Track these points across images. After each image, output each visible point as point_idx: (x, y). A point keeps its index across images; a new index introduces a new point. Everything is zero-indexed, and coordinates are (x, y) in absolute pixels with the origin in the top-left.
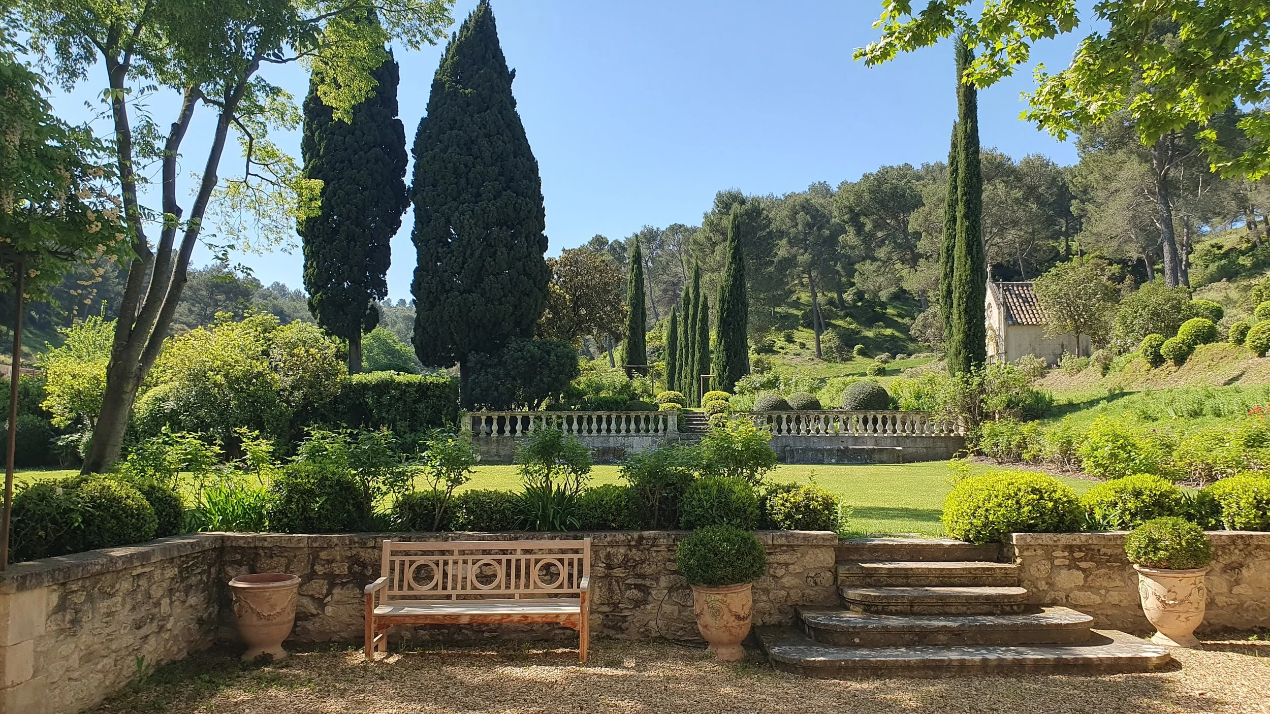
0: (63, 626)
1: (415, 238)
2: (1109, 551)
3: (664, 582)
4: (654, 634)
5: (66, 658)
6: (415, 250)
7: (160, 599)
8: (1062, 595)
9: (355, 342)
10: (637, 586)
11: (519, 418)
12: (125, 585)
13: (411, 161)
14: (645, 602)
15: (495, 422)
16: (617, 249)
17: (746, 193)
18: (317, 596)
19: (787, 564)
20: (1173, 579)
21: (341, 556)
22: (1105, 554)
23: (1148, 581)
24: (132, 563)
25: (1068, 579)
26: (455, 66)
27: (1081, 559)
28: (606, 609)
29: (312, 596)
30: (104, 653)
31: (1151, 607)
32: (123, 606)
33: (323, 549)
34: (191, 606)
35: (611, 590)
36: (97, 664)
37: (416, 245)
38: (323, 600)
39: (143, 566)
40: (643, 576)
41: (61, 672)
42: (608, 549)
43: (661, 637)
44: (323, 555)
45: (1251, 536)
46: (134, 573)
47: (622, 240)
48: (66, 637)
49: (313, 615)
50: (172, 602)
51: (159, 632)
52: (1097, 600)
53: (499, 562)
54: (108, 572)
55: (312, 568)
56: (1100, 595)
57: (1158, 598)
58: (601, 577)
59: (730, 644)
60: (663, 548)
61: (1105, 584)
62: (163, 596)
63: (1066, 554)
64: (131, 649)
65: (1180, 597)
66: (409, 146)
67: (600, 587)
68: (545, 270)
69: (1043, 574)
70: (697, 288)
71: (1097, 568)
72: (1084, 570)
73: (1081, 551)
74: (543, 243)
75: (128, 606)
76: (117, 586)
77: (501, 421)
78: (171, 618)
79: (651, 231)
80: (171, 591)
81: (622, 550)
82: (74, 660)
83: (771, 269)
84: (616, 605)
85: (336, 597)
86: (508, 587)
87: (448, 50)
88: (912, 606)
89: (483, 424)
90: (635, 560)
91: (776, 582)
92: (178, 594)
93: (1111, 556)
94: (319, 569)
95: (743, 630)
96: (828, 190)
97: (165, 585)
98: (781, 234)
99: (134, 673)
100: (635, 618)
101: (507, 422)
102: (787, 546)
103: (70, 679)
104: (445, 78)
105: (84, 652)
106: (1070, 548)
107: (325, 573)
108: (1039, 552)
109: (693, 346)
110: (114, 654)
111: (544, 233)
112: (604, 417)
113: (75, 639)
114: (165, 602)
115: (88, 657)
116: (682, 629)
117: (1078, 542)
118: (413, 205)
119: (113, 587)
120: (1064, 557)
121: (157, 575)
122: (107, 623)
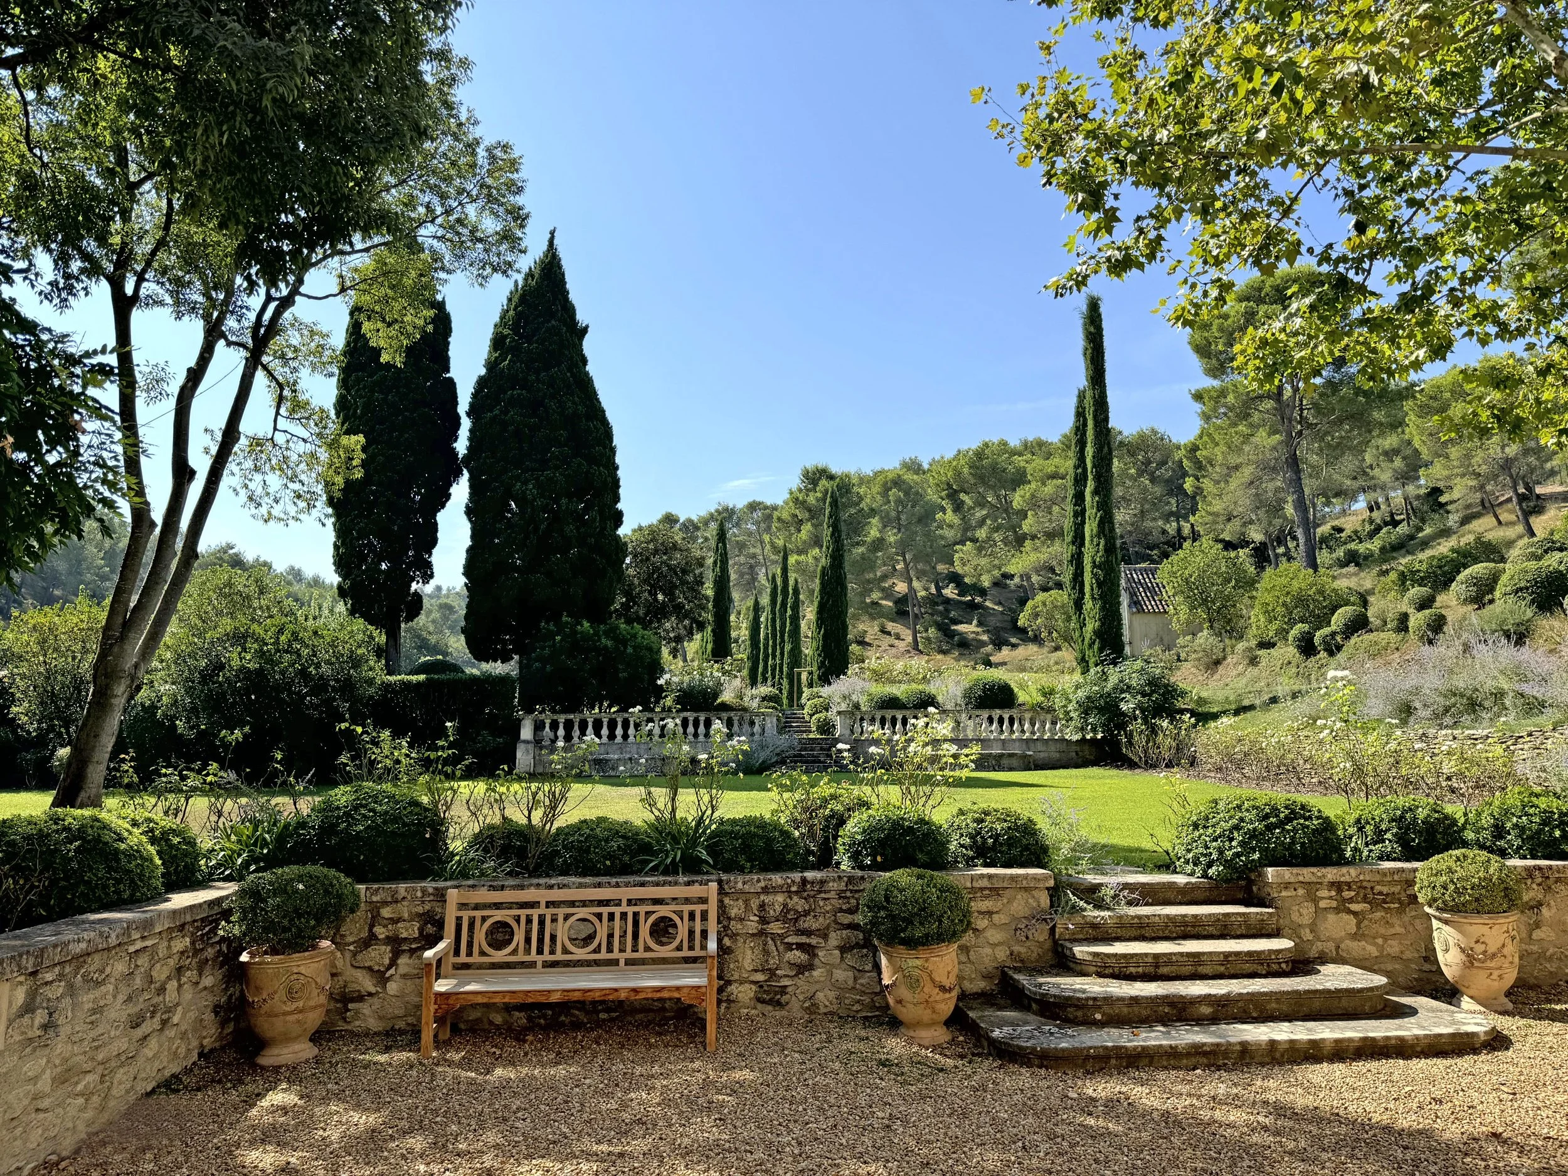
0: (30, 1034)
1: (469, 512)
2: (1385, 890)
3: (835, 939)
4: (823, 1010)
5: (35, 1079)
6: (469, 525)
7: (164, 984)
8: (1329, 947)
9: (393, 634)
10: (800, 946)
11: (590, 721)
12: (120, 967)
13: (466, 424)
14: (810, 967)
15: (561, 726)
16: (691, 527)
17: (835, 469)
18: (376, 968)
19: (990, 913)
20: (1479, 926)
21: (410, 913)
22: (1381, 893)
23: (1447, 928)
24: (129, 936)
25: (1338, 926)
26: (519, 316)
27: (1351, 900)
28: (760, 977)
29: (370, 969)
30: (87, 1067)
31: (1449, 962)
32: (115, 997)
33: (385, 903)
34: (205, 988)
35: (766, 952)
36: (77, 1083)
37: (470, 520)
38: (384, 973)
39: (143, 938)
40: (808, 933)
41: (26, 1102)
42: (762, 897)
43: (832, 1013)
44: (386, 912)
45: (1550, 868)
46: (132, 949)
47: (695, 518)
48: (34, 1050)
49: (370, 994)
50: (180, 986)
51: (161, 1030)
52: (1373, 951)
53: (599, 916)
54: (97, 951)
55: (370, 930)
56: (1375, 944)
57: (1463, 950)
58: (753, 935)
59: (932, 1024)
60: (832, 895)
61: (1382, 931)
62: (169, 978)
63: (1333, 893)
64: (123, 1058)
65: (1492, 949)
66: (463, 407)
67: (752, 948)
68: (619, 547)
69: (1306, 920)
70: (785, 570)
71: (1372, 911)
72: (1355, 914)
73: (1350, 889)
74: (618, 518)
75: (121, 998)
76: (108, 970)
77: (569, 725)
78: (179, 1008)
79: (726, 509)
80: (180, 970)
81: (780, 898)
82: (45, 1084)
83: (861, 550)
84: (772, 973)
85: (402, 970)
86: (610, 950)
87: (510, 300)
88: (1157, 966)
89: (547, 729)
90: (796, 911)
91: (977, 937)
92: (188, 974)
93: (1387, 895)
94: (380, 932)
95: (946, 1006)
96: (920, 465)
97: (172, 962)
98: (873, 512)
99: (127, 1092)
100: (798, 989)
101: (576, 727)
102: (990, 889)
103: (38, 1110)
104: (506, 332)
105: (59, 1070)
106: (1337, 886)
107: (387, 937)
108: (1301, 892)
109: (782, 637)
110: (101, 1067)
111: (619, 506)
112: (691, 719)
113: (47, 1051)
114: (172, 985)
115: (65, 1077)
116: (858, 1001)
117: (1347, 879)
118: (466, 474)
119: (102, 971)
120: (1331, 898)
121: (162, 952)
122: (92, 1023)
